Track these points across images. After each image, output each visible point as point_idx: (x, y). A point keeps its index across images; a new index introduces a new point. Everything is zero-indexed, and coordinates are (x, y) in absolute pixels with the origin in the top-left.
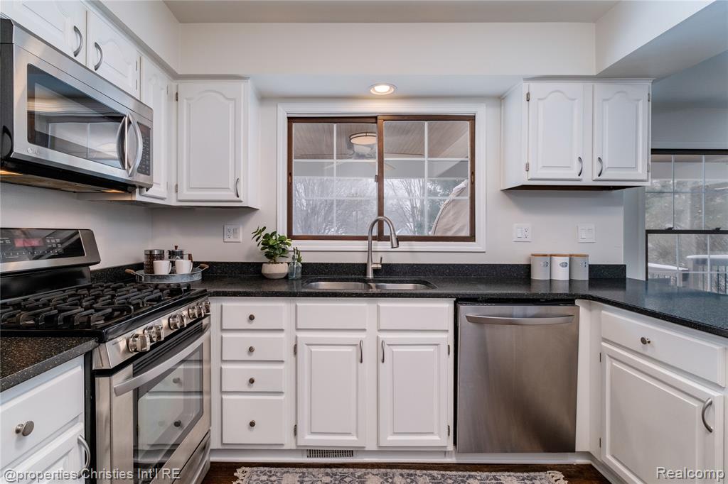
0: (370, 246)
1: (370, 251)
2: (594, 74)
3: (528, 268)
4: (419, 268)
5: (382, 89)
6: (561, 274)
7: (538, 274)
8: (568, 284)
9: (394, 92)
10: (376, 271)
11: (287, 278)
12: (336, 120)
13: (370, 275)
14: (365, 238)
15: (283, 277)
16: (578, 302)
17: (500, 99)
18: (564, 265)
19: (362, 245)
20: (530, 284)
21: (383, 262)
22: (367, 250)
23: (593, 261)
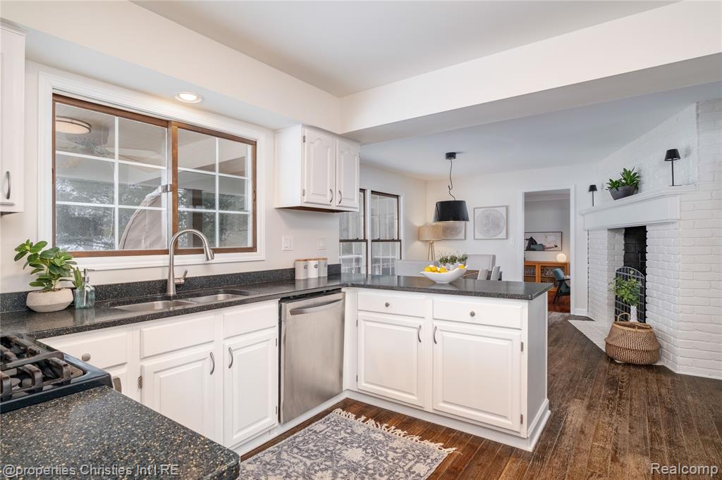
0: (172, 260)
1: (171, 266)
2: (339, 133)
3: (293, 271)
4: (215, 280)
5: (189, 97)
6: (313, 274)
7: (300, 276)
8: (317, 280)
9: (201, 102)
10: (178, 286)
11: (71, 307)
12: (118, 113)
13: (172, 292)
14: (166, 252)
15: (64, 307)
16: (343, 290)
17: (275, 132)
18: (316, 266)
19: (162, 260)
20: (294, 284)
21: (187, 276)
22: (168, 265)
23: (330, 263)
